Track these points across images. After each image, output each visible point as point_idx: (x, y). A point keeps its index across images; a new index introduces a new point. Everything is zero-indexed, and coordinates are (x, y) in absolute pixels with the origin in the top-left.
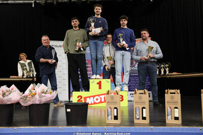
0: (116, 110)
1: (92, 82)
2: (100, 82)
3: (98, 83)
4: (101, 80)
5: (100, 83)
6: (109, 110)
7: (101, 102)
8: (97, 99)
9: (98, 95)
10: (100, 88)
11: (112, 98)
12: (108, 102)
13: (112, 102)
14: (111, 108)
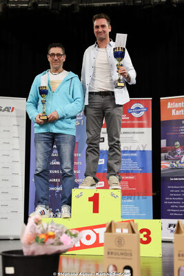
0: (128, 271)
1: (78, 197)
3: (90, 199)
4: (98, 191)
5: (95, 199)
7: (97, 244)
8: (88, 238)
9: (92, 228)
10: (96, 210)
11: (120, 240)
12: (110, 251)
13: (120, 252)
14: (115, 268)
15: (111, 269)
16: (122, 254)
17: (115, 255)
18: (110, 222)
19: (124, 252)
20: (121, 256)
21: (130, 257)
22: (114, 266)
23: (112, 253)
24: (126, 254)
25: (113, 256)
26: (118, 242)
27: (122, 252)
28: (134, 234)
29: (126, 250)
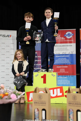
0: (44, 112)
2: (45, 75)
6: (37, 112)
12: (35, 102)
13: (40, 102)
14: (38, 110)
15: (36, 110)
16: (41, 103)
17: (38, 103)
18: (35, 88)
19: (42, 102)
20: (41, 104)
21: (45, 105)
22: (38, 109)
23: (36, 103)
24: (43, 103)
25: (37, 104)
26: (39, 97)
27: (41, 102)
28: (47, 94)
29: (43, 101)
